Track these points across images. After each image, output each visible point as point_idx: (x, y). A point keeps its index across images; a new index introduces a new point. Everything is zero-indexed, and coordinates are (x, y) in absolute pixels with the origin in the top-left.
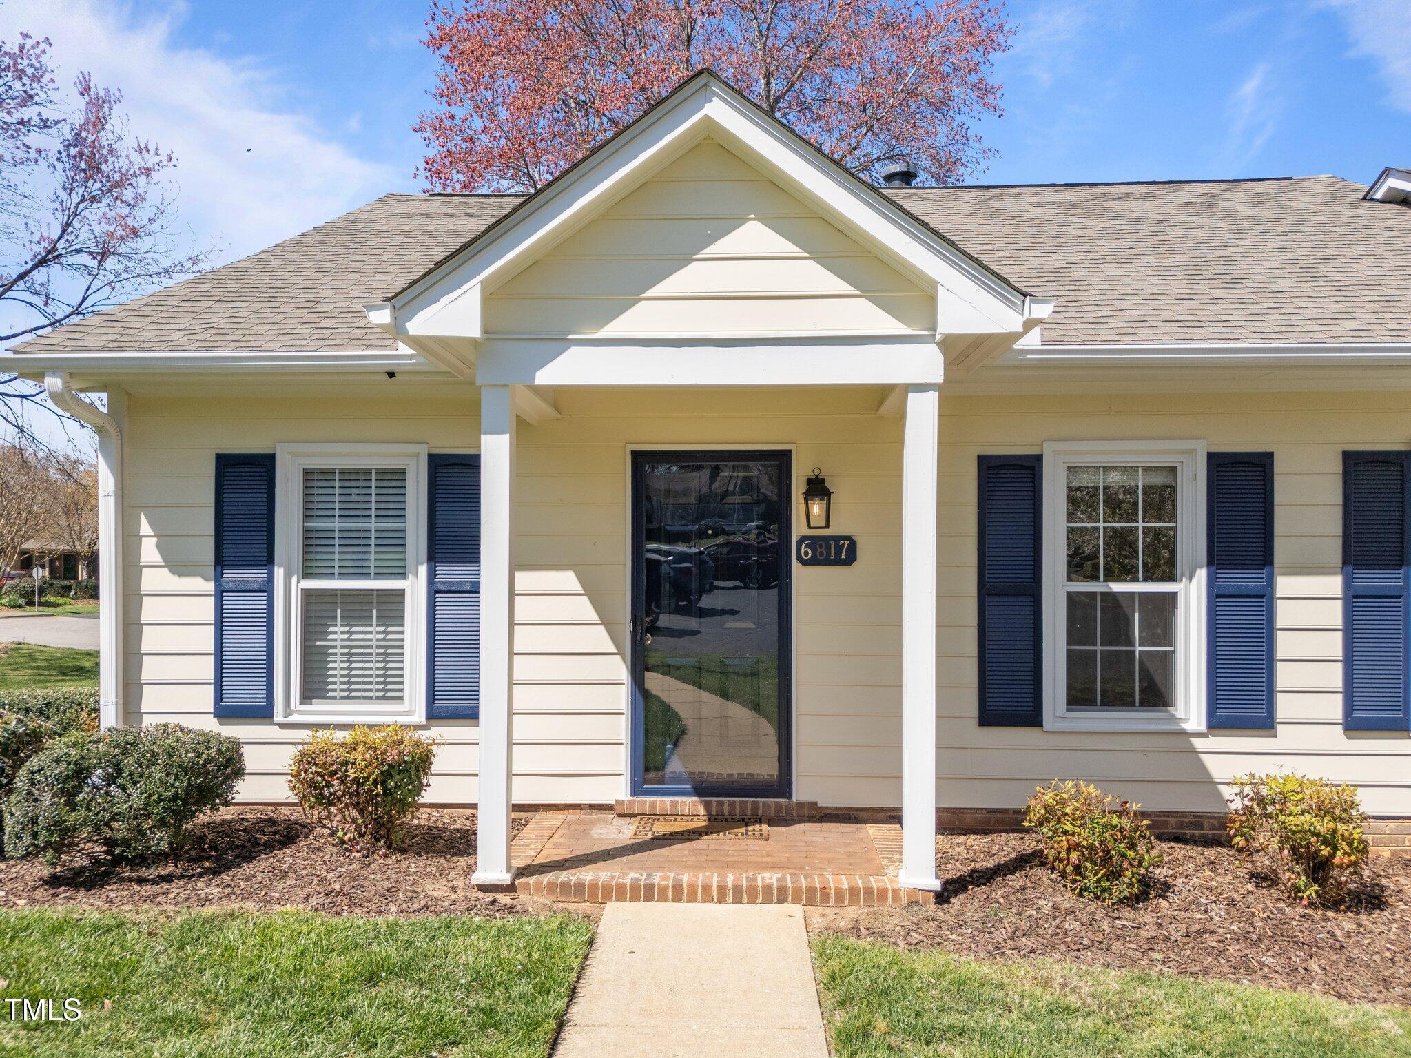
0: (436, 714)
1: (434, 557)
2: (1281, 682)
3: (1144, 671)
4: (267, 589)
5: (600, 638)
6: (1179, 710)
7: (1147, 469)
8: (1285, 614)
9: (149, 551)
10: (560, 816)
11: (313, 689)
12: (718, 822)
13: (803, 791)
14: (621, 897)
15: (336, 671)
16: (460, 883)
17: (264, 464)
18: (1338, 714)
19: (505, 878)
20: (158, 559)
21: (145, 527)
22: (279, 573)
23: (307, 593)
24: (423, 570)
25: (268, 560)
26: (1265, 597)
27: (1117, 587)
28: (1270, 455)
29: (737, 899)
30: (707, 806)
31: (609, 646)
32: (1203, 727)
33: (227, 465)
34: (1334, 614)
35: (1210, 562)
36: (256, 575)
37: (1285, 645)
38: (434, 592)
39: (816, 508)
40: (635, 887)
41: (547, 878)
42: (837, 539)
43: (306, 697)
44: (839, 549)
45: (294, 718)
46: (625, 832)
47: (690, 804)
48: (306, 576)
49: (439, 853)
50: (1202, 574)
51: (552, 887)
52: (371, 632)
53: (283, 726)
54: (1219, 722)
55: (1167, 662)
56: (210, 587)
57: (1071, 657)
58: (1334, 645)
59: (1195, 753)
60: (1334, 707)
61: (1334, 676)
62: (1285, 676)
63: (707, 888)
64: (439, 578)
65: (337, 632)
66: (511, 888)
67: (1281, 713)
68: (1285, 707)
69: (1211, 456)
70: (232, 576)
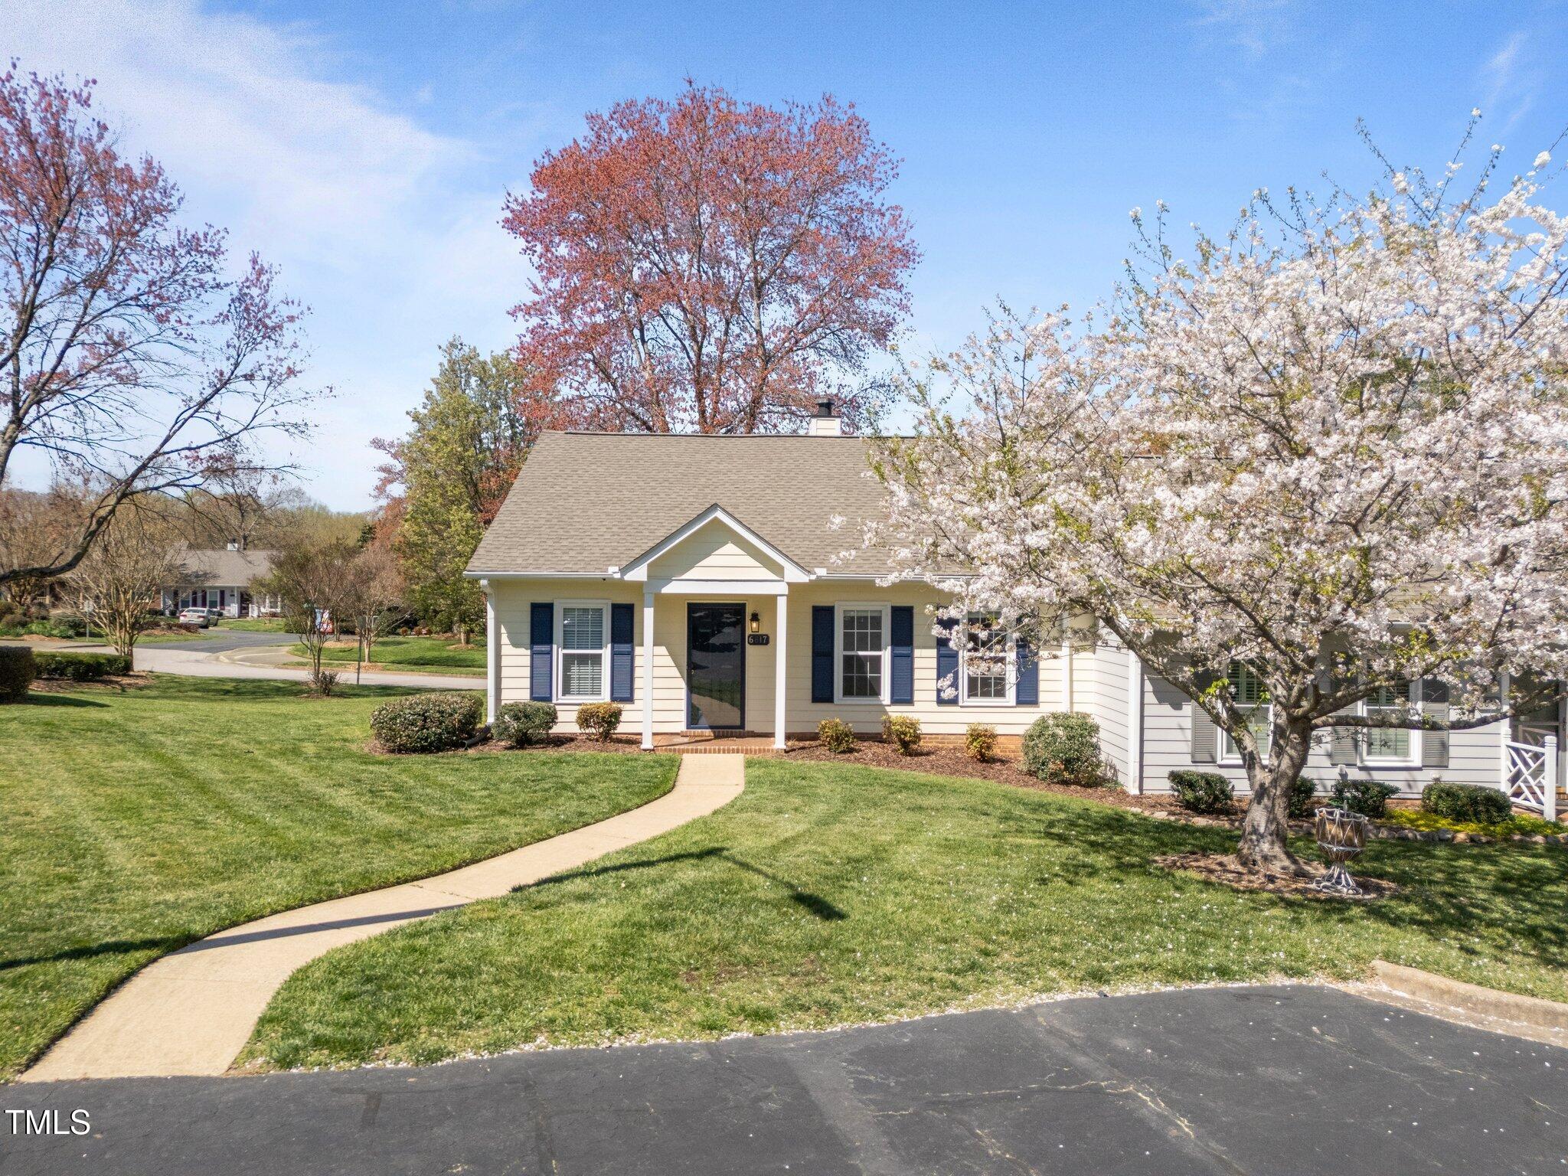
0: (616, 700)
1: (614, 641)
2: (916, 687)
3: (870, 684)
4: (550, 653)
5: (675, 672)
6: (881, 698)
7: (871, 611)
8: (917, 663)
9: (505, 639)
10: (667, 735)
11: (566, 691)
12: (717, 737)
13: (748, 727)
14: (688, 753)
15: (574, 683)
16: (636, 749)
17: (549, 607)
18: (934, 699)
19: (653, 748)
20: (508, 642)
21: (503, 630)
22: (555, 647)
23: (565, 655)
24: (609, 646)
25: (550, 642)
26: (910, 657)
27: (861, 653)
28: (912, 608)
29: (724, 753)
30: (714, 732)
32: (888, 703)
33: (535, 607)
34: (933, 662)
35: (892, 645)
36: (545, 648)
37: (917, 674)
38: (614, 654)
39: (754, 625)
40: (691, 750)
41: (666, 748)
42: (763, 635)
43: (564, 694)
44: (763, 639)
45: (563, 702)
46: (686, 740)
47: (708, 732)
48: (564, 648)
49: (628, 744)
50: (889, 648)
51: (668, 750)
52: (588, 669)
53: (561, 705)
54: (895, 701)
55: (878, 679)
56: (528, 652)
57: (845, 678)
59: (885, 711)
60: (933, 696)
64: (616, 649)
65: (575, 669)
66: (655, 750)
67: (915, 699)
68: (917, 696)
69: (892, 607)
70: (537, 648)
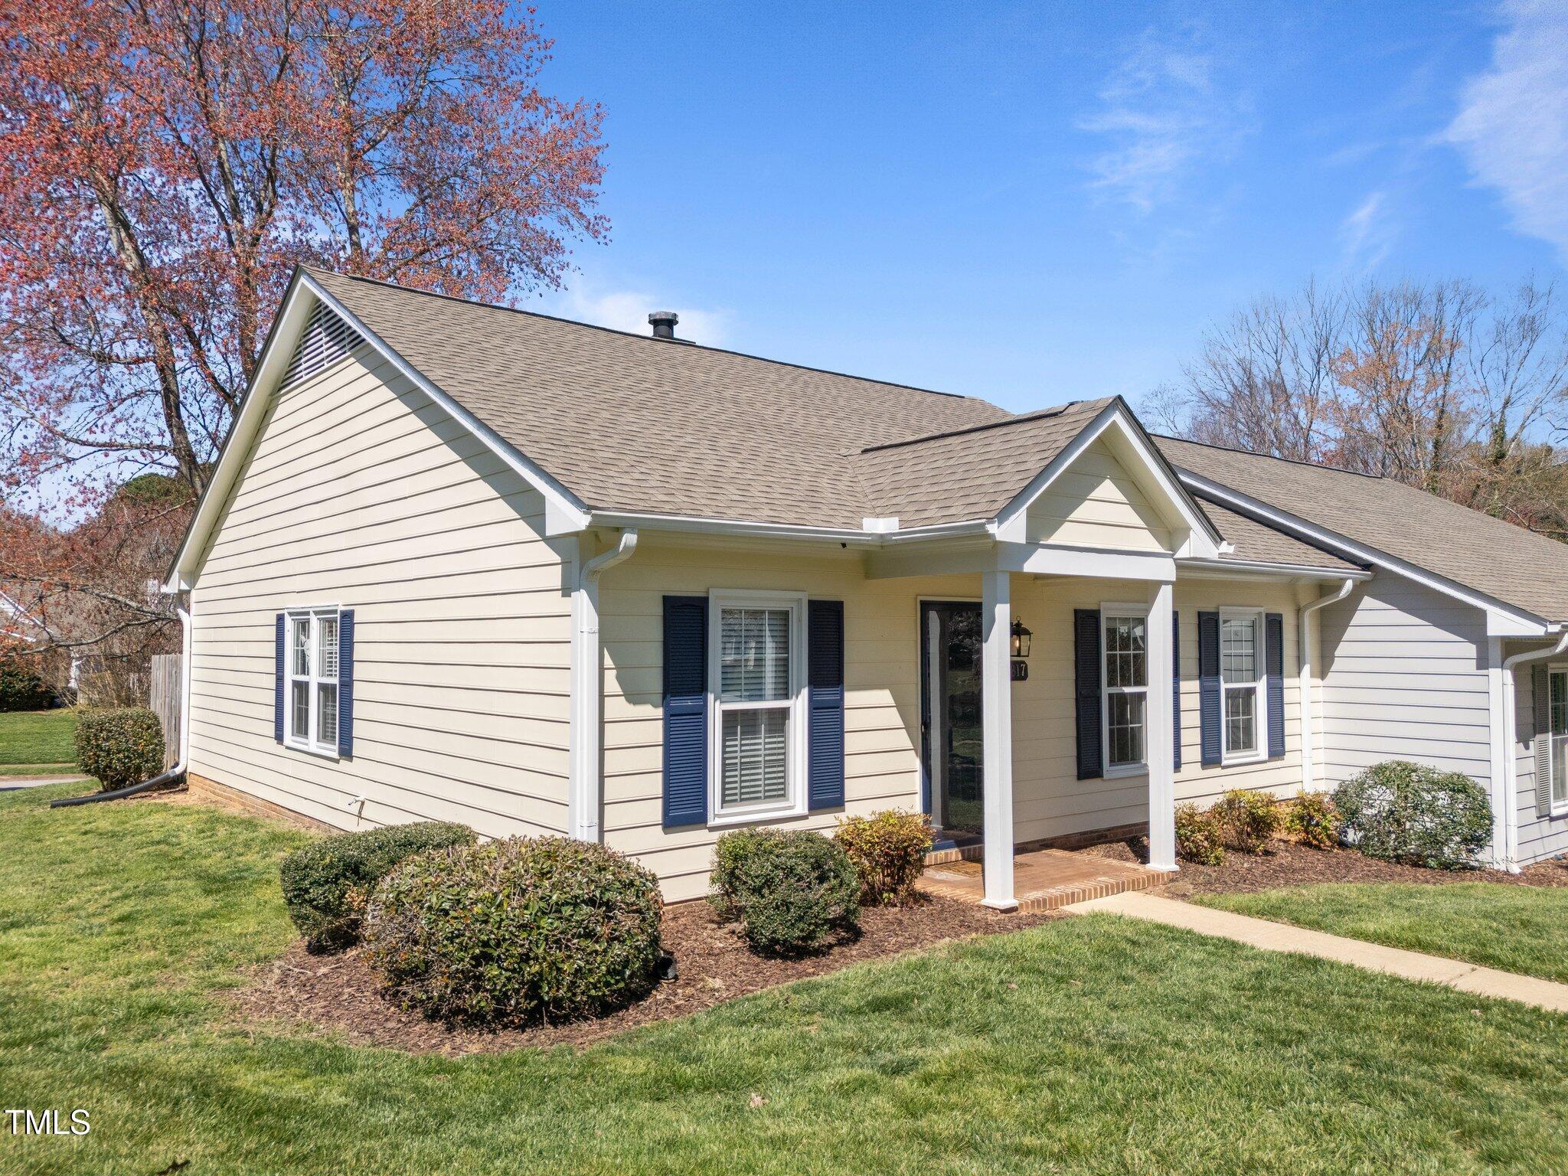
0: (814, 806)
1: (813, 682)
3: (1132, 739)
4: (702, 710)
5: (904, 739)
7: (1134, 619)
9: (612, 682)
15: (737, 778)
17: (701, 608)
20: (618, 690)
21: (607, 661)
22: (711, 697)
23: (727, 714)
24: (805, 691)
25: (702, 688)
27: (1127, 690)
30: (963, 853)
31: (909, 744)
33: (672, 606)
38: (812, 708)
42: (1021, 663)
45: (717, 821)
48: (727, 699)
51: (1033, 904)
56: (659, 712)
58: (1198, 718)
61: (1198, 736)
64: (816, 698)
70: (676, 702)
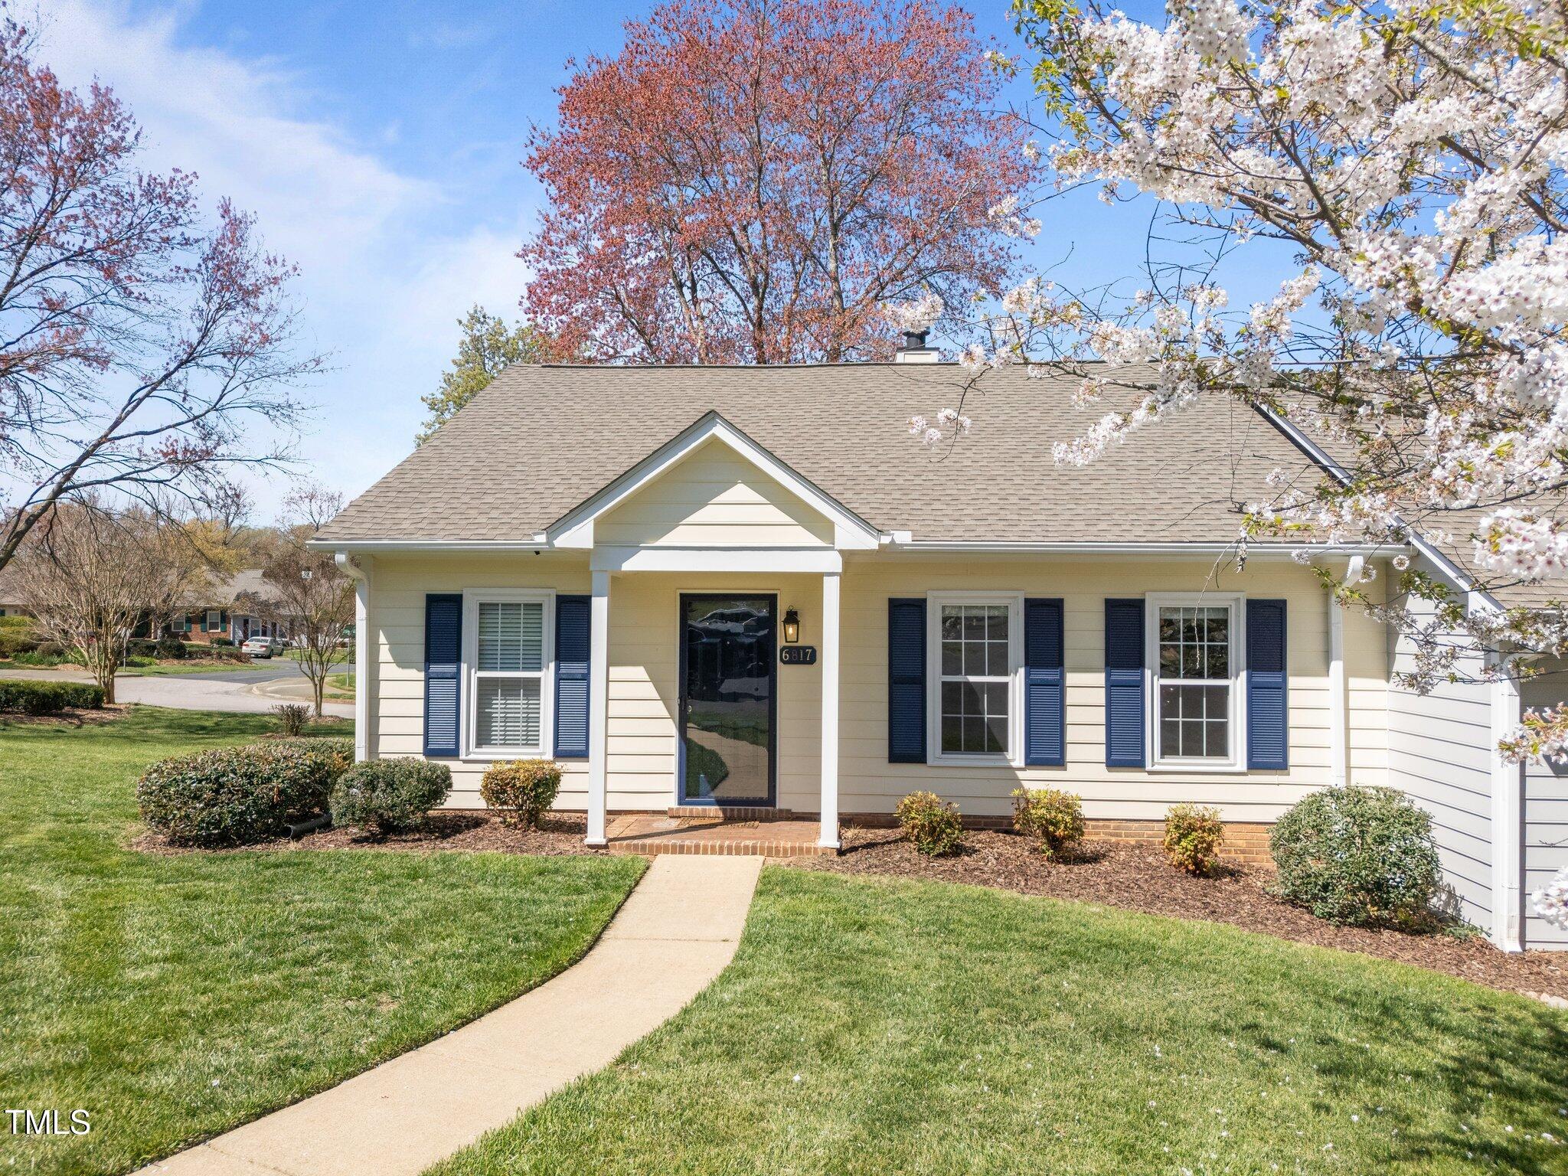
0: (559, 755)
1: (559, 658)
2: (1069, 737)
3: (990, 732)
4: (457, 676)
5: (659, 708)
6: (1009, 755)
7: (990, 608)
8: (1072, 696)
9: (385, 654)
10: (634, 817)
11: (483, 739)
12: (729, 820)
13: (782, 803)
14: (666, 851)
15: (497, 727)
16: (578, 845)
17: (456, 601)
18: (1103, 758)
19: (603, 841)
20: (390, 658)
21: (382, 639)
22: (464, 667)
23: (480, 680)
24: (552, 665)
25: (457, 659)
26: (1060, 685)
27: (972, 679)
28: (1061, 601)
29: (730, 853)
30: (724, 812)
31: (666, 714)
32: (1022, 765)
33: (433, 601)
34: (1100, 696)
35: (1026, 665)
36: (450, 668)
37: (1071, 715)
38: (559, 679)
39: (791, 630)
40: (674, 847)
41: (625, 843)
42: (804, 648)
43: (479, 744)
44: (805, 654)
45: (472, 757)
46: (674, 824)
47: (714, 811)
48: (480, 669)
49: (564, 832)
50: (1022, 671)
51: (628, 847)
52: (520, 703)
53: (465, 762)
54: (1031, 762)
55: (1003, 724)
56: (421, 675)
57: (945, 722)
58: (1100, 715)
59: (1017, 780)
60: (1101, 753)
61: (1101, 734)
62: (1071, 734)
63: (713, 847)
64: (562, 671)
65: (498, 703)
66: (606, 847)
67: (1069, 758)
68: (1071, 753)
69: (1027, 600)
70: (435, 668)
